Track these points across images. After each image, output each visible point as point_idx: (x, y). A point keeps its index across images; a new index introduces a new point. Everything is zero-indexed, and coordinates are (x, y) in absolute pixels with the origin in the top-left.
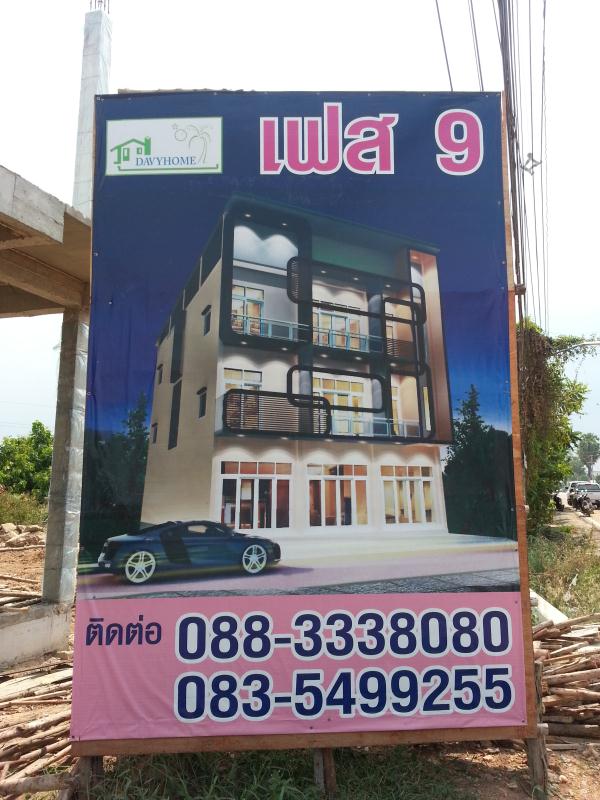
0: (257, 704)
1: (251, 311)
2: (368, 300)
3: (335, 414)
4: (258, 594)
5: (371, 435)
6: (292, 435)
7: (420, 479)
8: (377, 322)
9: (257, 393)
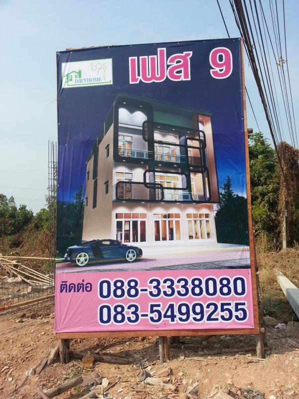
0: (133, 317)
1: (127, 146)
2: (179, 139)
3: (166, 191)
4: (133, 270)
5: (182, 200)
6: (146, 201)
7: (204, 219)
8: (184, 149)
9: (130, 183)
